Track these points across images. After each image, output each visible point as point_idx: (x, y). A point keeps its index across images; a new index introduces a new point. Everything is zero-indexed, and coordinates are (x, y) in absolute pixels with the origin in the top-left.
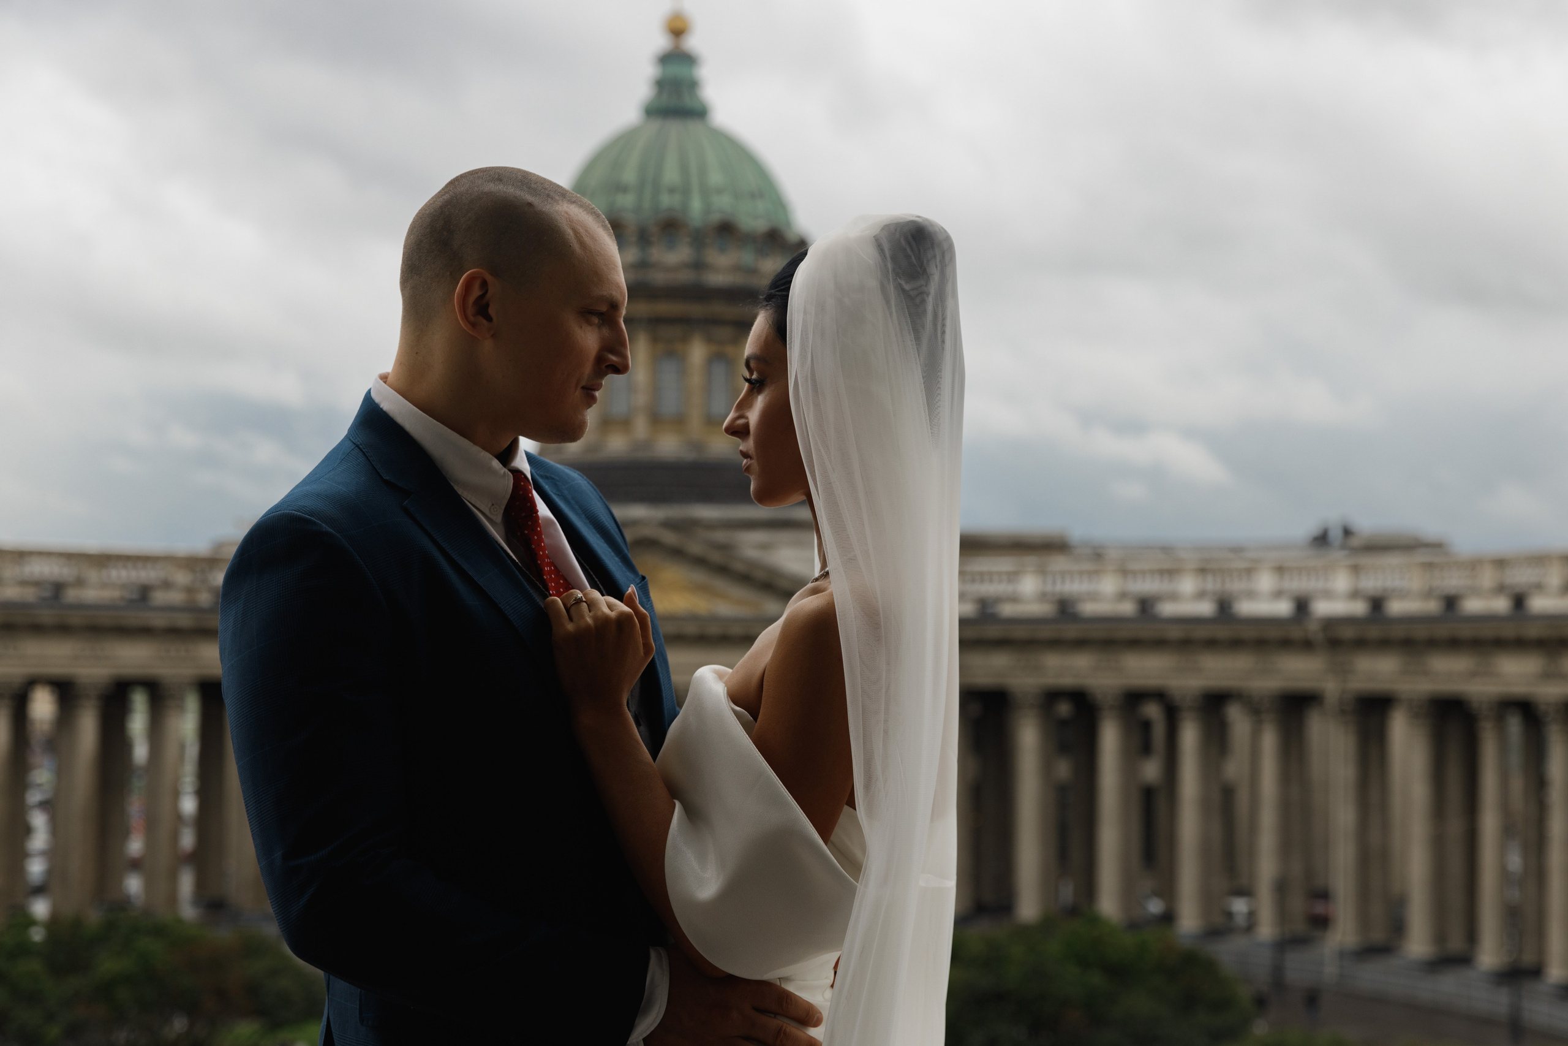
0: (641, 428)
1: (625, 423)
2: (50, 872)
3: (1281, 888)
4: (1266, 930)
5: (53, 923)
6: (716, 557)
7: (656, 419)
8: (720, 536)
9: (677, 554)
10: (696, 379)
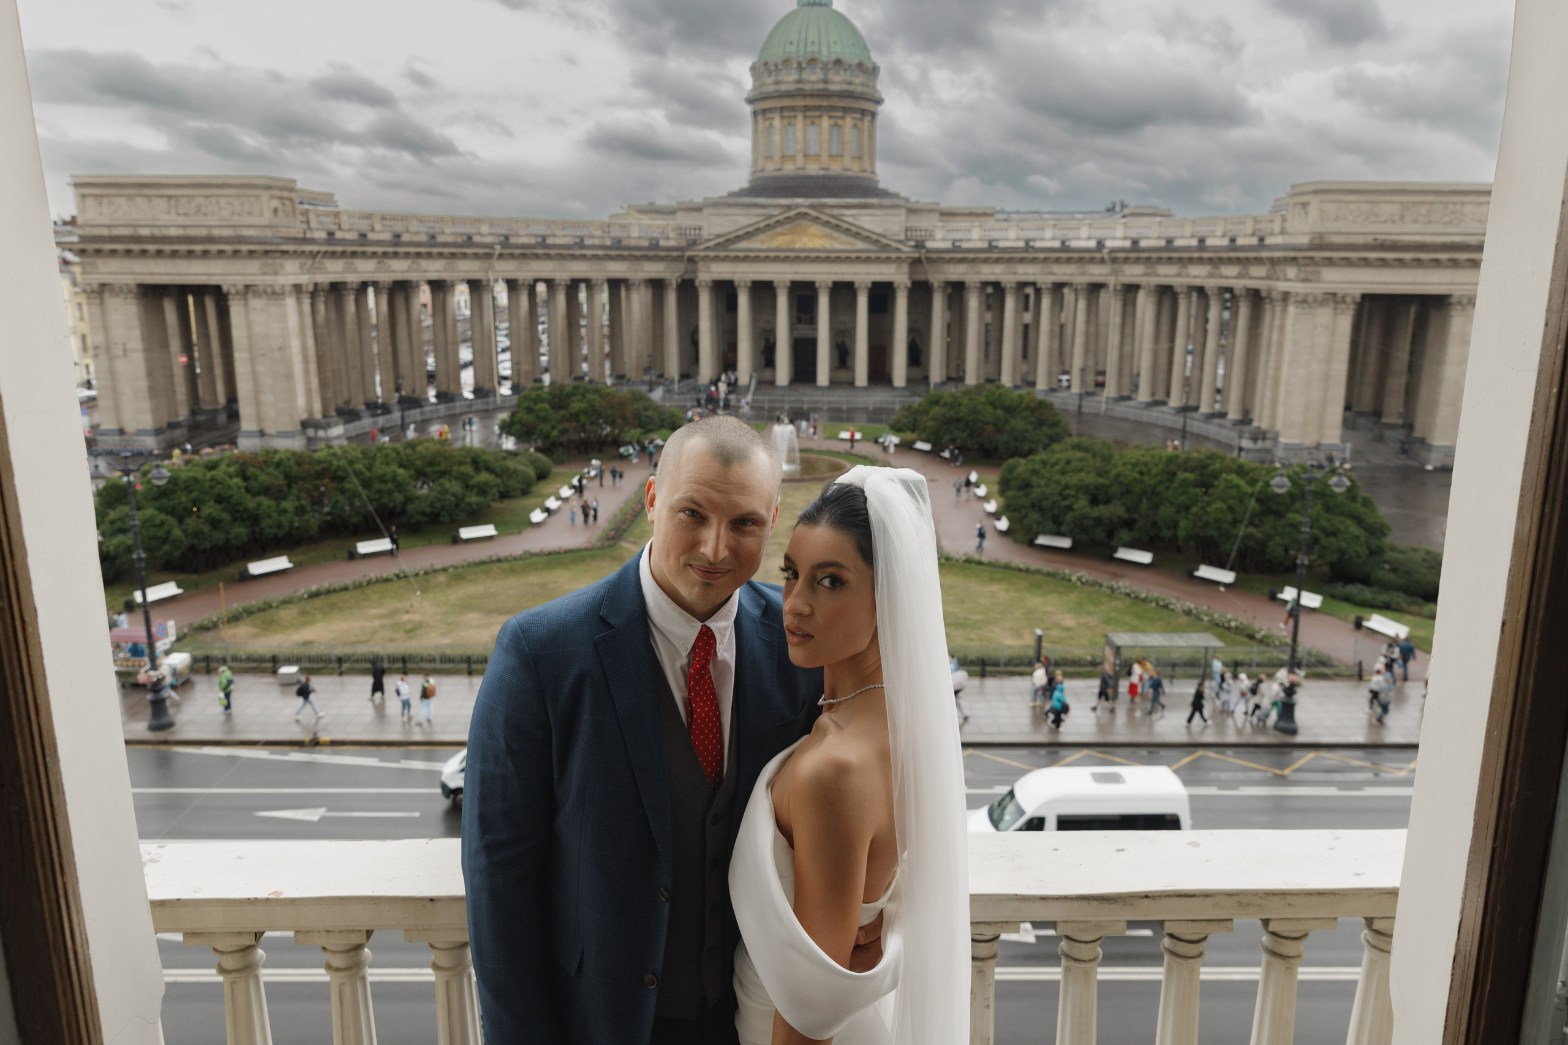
0: (800, 161)
1: (793, 158)
2: (549, 361)
3: (1083, 370)
4: (1076, 389)
5: (553, 383)
6: (834, 222)
7: (806, 156)
8: (836, 212)
9: (816, 219)
10: (825, 137)
